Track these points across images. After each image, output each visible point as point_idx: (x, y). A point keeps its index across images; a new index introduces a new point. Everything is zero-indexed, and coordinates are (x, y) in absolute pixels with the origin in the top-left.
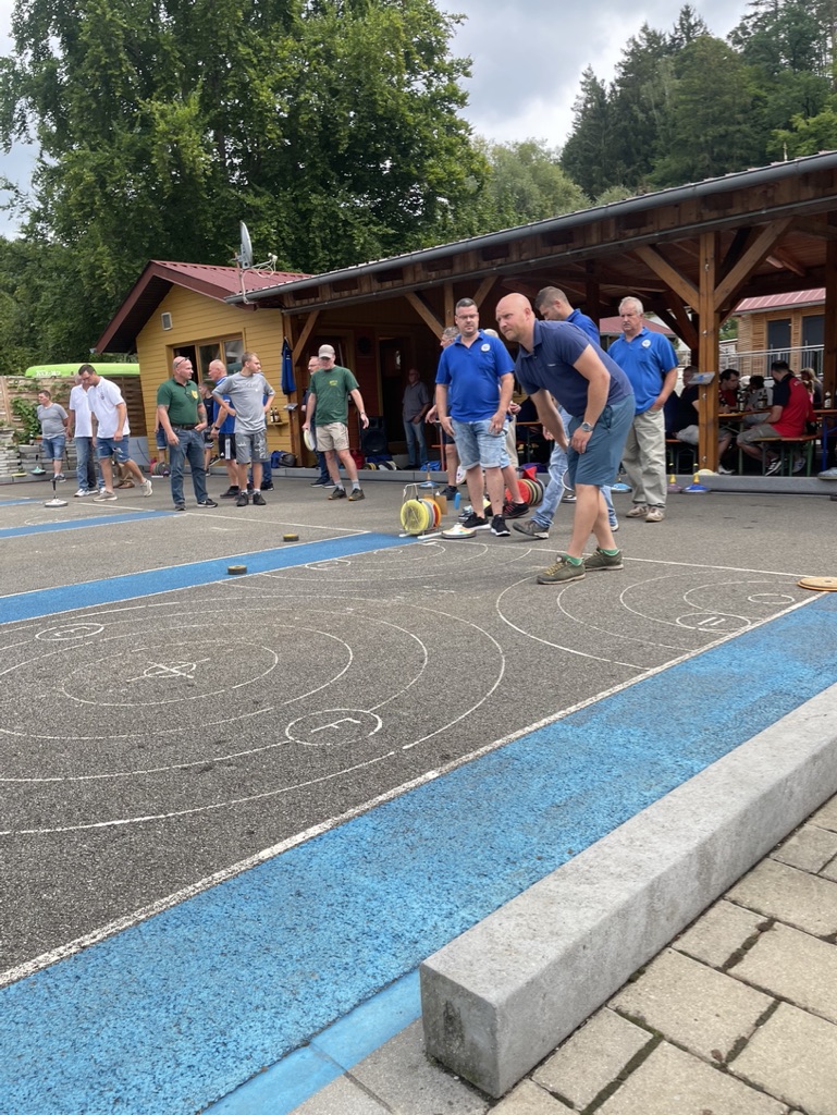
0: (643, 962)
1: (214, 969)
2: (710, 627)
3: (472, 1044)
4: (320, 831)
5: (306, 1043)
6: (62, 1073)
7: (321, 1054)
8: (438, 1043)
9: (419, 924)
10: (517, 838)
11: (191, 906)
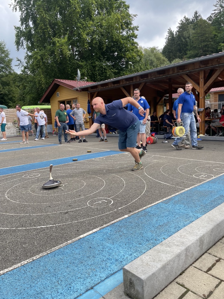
0: (184, 269)
1: (68, 267)
2: (203, 178)
3: (137, 290)
4: (96, 231)
5: (92, 288)
6: (27, 293)
7: (96, 291)
8: (128, 290)
9: (123, 257)
10: (149, 234)
11: (62, 250)
